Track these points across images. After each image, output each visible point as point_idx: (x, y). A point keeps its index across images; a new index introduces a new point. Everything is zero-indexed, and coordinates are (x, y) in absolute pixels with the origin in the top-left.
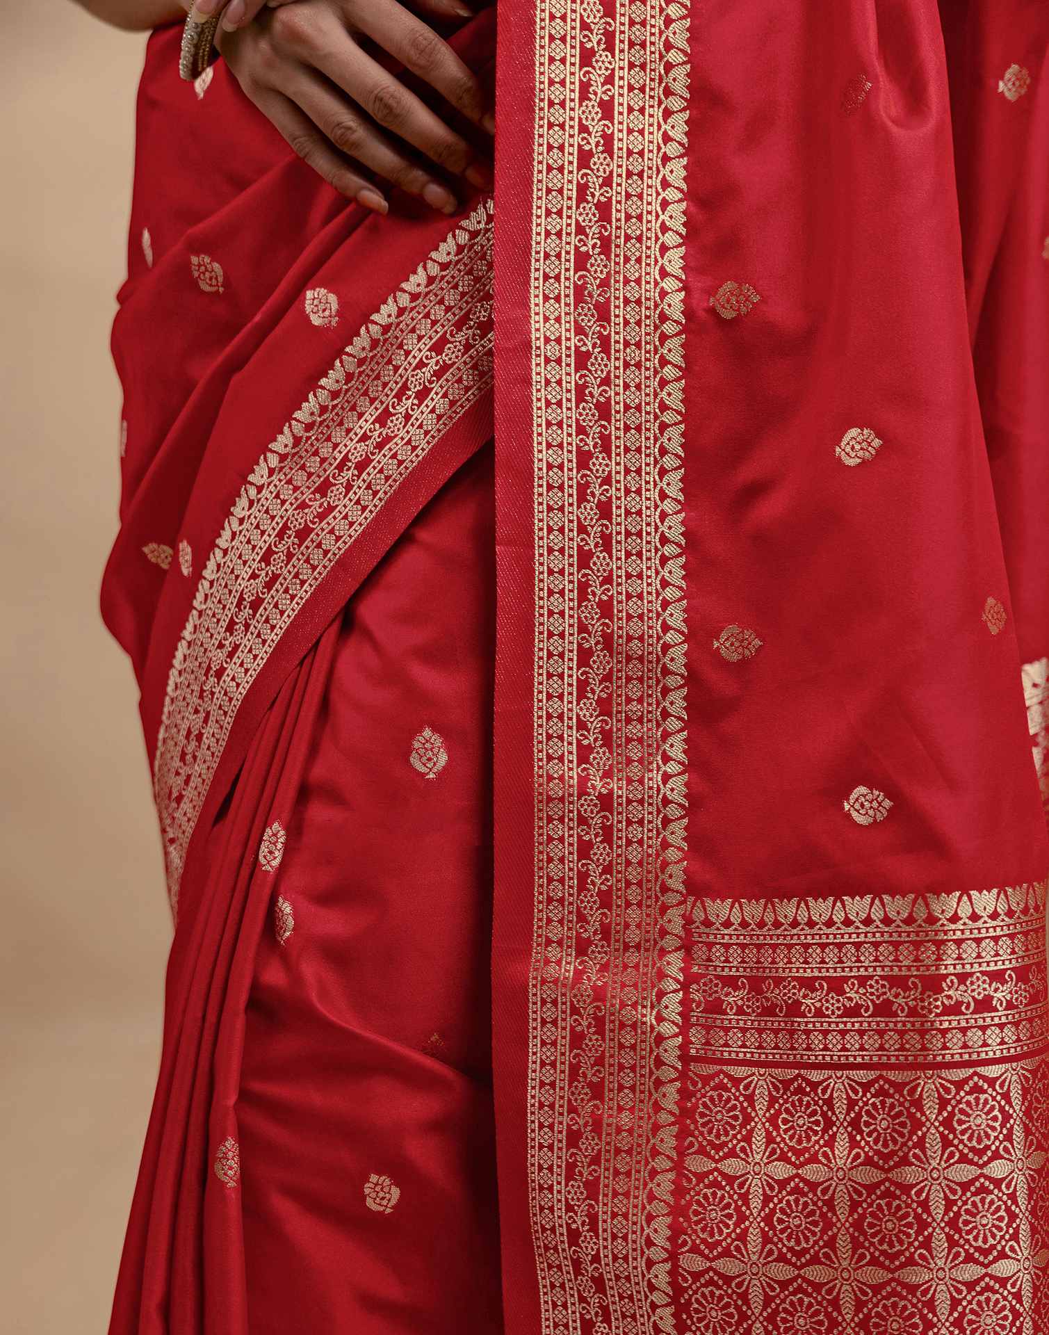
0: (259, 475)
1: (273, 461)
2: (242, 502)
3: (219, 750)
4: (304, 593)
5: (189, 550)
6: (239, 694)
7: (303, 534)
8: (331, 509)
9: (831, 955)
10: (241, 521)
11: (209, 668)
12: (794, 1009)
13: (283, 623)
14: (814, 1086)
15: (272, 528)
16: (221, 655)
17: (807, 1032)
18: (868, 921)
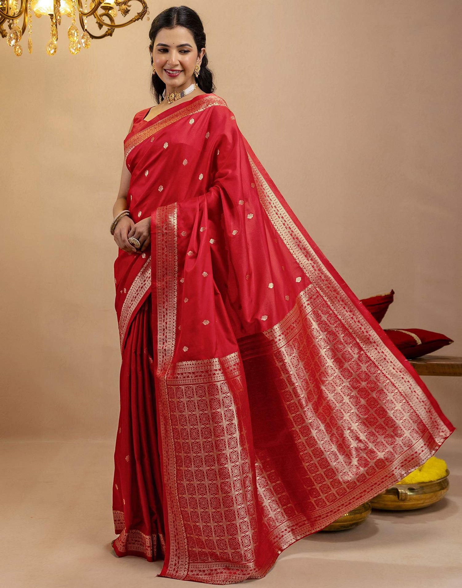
0: (136, 279)
1: (138, 277)
2: (134, 283)
3: (129, 319)
4: (142, 296)
5: (126, 289)
6: (133, 311)
7: (142, 287)
8: (146, 284)
9: (181, 370)
10: (134, 285)
11: (128, 307)
12: (177, 378)
13: (139, 300)
14: (180, 388)
15: (138, 287)
16: (130, 305)
17: (179, 381)
18: (190, 365)
